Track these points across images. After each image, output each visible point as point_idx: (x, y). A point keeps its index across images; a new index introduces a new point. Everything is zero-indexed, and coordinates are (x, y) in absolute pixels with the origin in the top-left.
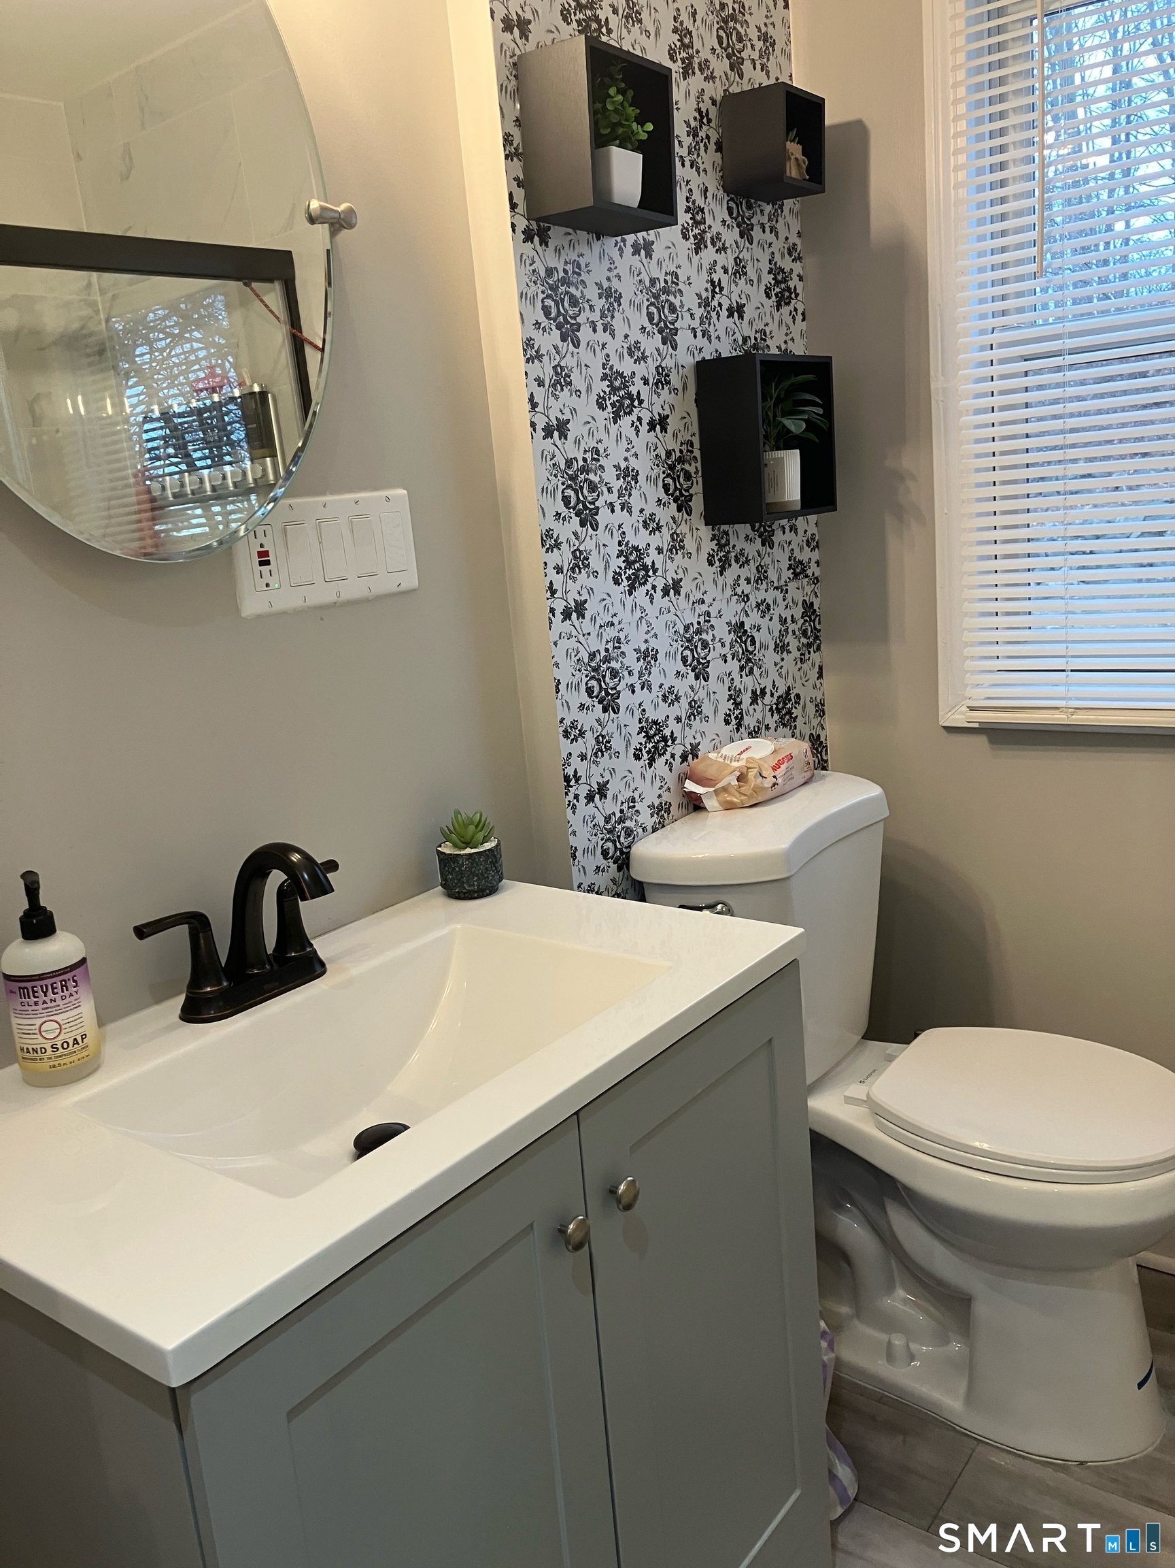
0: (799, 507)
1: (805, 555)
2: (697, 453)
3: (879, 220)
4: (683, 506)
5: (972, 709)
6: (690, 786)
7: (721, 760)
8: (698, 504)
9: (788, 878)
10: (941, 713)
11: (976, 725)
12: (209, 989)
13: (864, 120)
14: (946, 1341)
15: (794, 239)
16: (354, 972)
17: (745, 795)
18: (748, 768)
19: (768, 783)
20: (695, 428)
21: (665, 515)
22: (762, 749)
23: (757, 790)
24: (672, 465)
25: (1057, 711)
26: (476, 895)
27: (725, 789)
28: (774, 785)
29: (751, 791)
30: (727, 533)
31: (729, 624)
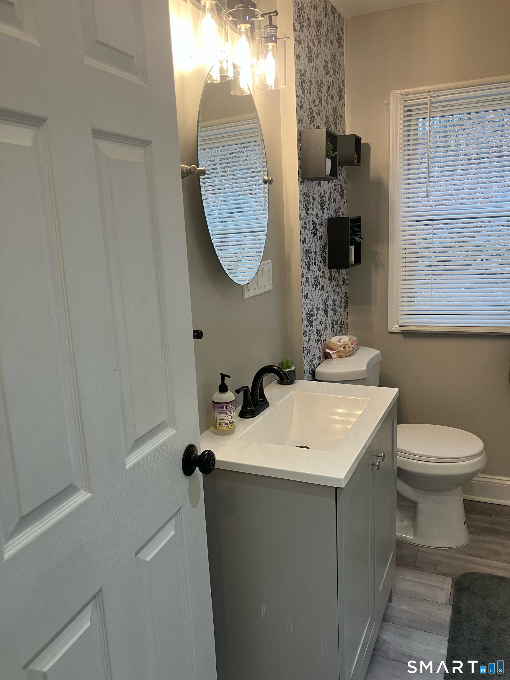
0: (353, 264)
1: (346, 277)
2: (327, 246)
3: (372, 174)
4: (325, 263)
5: (400, 326)
6: (328, 351)
7: (335, 342)
8: (327, 262)
9: (366, 378)
10: (389, 327)
11: (400, 331)
12: (249, 409)
13: (369, 143)
14: (403, 521)
15: (345, 177)
16: (277, 405)
17: (345, 353)
18: (346, 345)
19: (351, 349)
20: (327, 239)
21: (322, 265)
22: (345, 339)
23: (349, 351)
24: (323, 249)
25: (428, 327)
26: (290, 383)
27: (338, 351)
28: (353, 350)
29: (348, 352)
30: (332, 271)
31: (332, 299)
